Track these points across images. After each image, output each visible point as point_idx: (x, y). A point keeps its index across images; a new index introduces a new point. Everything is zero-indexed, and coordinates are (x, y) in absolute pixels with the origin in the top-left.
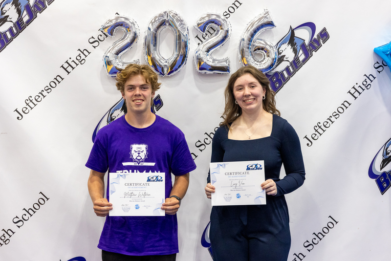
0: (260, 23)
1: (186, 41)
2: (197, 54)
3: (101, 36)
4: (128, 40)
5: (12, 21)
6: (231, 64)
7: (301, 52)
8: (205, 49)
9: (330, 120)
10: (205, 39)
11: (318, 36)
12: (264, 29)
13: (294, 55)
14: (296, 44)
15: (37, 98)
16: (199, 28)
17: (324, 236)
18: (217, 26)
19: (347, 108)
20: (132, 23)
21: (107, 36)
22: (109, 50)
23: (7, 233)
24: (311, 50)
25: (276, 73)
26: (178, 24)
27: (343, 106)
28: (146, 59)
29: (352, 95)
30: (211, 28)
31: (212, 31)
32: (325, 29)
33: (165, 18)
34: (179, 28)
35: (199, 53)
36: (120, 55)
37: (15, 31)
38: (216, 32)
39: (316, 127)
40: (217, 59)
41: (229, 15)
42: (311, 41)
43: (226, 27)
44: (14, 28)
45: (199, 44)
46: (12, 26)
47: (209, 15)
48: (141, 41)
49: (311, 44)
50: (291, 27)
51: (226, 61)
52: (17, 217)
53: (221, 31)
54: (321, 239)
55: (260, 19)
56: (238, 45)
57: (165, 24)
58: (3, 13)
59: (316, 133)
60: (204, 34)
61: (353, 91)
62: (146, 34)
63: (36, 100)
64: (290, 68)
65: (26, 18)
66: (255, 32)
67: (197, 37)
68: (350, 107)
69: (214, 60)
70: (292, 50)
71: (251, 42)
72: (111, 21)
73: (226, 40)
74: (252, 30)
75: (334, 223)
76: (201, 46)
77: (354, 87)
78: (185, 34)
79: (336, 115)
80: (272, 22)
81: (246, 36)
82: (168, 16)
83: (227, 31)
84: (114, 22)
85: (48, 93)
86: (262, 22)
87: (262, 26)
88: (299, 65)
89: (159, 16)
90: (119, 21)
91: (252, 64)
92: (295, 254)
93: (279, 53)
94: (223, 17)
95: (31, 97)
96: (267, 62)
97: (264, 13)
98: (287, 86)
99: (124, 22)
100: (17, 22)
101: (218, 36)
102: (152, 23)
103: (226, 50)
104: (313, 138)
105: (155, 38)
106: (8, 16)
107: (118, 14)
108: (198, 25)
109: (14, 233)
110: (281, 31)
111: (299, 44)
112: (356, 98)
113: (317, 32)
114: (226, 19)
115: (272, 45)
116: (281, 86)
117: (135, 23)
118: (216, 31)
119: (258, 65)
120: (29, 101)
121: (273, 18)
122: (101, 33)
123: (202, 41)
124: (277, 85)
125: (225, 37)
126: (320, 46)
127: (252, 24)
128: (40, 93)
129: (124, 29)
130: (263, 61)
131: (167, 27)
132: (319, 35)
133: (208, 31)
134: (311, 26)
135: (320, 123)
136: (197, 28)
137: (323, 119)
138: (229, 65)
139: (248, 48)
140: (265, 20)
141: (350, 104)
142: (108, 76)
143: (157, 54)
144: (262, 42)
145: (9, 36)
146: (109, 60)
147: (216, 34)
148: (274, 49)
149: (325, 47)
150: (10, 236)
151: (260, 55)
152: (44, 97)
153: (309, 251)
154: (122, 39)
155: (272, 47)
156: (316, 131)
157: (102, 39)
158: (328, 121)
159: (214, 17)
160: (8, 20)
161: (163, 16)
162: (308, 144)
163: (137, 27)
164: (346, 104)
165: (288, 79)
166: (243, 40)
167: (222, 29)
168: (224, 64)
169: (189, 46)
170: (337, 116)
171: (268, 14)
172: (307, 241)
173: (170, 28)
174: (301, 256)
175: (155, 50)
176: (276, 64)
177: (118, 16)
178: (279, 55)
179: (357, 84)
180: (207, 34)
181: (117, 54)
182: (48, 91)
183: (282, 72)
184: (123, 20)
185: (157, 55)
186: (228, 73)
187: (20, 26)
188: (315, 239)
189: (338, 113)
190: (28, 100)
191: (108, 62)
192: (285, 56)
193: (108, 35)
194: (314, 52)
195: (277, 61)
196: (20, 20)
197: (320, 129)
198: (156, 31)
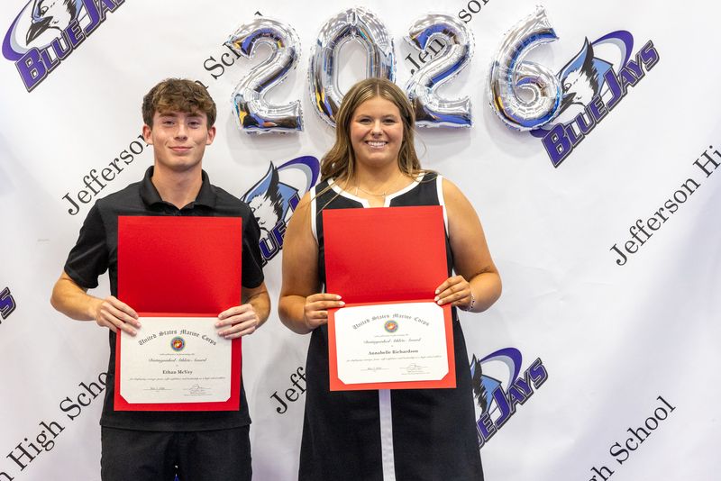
0: (528, 33)
1: (389, 65)
2: (409, 91)
3: (228, 55)
4: (279, 63)
5: (58, 28)
6: (473, 109)
7: (606, 86)
8: (425, 80)
9: (661, 216)
10: (424, 62)
11: (637, 56)
12: (536, 42)
13: (592, 92)
14: (596, 71)
15: (106, 172)
16: (414, 40)
17: (648, 435)
18: (447, 38)
19: (692, 192)
20: (287, 31)
21: (239, 56)
22: (243, 82)
23: (49, 429)
24: (624, 84)
25: (559, 128)
26: (373, 33)
27: (684, 189)
28: (313, 100)
29: (703, 168)
30: (436, 40)
31: (437, 48)
32: (650, 44)
33: (350, 22)
34: (376, 41)
35: (413, 88)
36: (263, 92)
37: (64, 47)
38: (445, 49)
39: (634, 228)
40: (448, 100)
41: (469, 17)
42: (624, 66)
43: (465, 38)
44: (62, 41)
45: (413, 72)
46: (60, 36)
47: (431, 17)
48: (303, 65)
49: (624, 73)
50: (586, 40)
51: (464, 104)
52: (68, 399)
53: (454, 46)
54: (642, 441)
55: (529, 24)
56: (488, 74)
57: (350, 34)
58: (41, 13)
59: (635, 240)
60: (423, 51)
61: (703, 161)
62: (314, 53)
63: (105, 178)
64: (585, 116)
65: (85, 22)
66: (520, 48)
67: (409, 57)
68: (697, 192)
69: (442, 102)
70: (589, 82)
71: (512, 67)
72: (246, 28)
73: (463, 65)
74: (513, 46)
75: (668, 410)
76: (417, 75)
77: (705, 154)
78: (387, 53)
79: (672, 205)
80: (551, 29)
81: (503, 57)
82: (354, 19)
83: (467, 47)
84: (252, 30)
85: (127, 163)
86: (531, 31)
87: (533, 37)
88: (602, 111)
89: (338, 19)
90: (261, 27)
91: (513, 109)
92: (594, 468)
93: (565, 90)
94: (458, 21)
95: (95, 171)
96: (542, 106)
97: (537, 12)
98: (578, 152)
99: (272, 29)
100: (69, 29)
101: (449, 55)
102: (325, 32)
103: (463, 83)
104: (628, 250)
105: (331, 60)
106: (51, 18)
107: (260, 14)
108: (412, 35)
109: (62, 429)
110: (568, 47)
111: (601, 71)
112: (709, 174)
113: (637, 48)
114: (464, 25)
115: (551, 74)
116: (568, 150)
117: (292, 31)
118: (446, 47)
119: (524, 111)
120: (91, 179)
121: (552, 22)
122: (228, 51)
123: (418, 67)
124: (561, 149)
125: (463, 59)
126: (641, 74)
127: (514, 35)
128: (112, 163)
129: (272, 43)
130: (533, 103)
131: (353, 38)
132: (640, 54)
133: (430, 47)
134: (625, 37)
135: (641, 221)
136: (409, 40)
137: (646, 215)
138: (469, 110)
139: (507, 79)
140: (538, 27)
141: (698, 186)
142: (240, 131)
143: (334, 90)
144: (532, 67)
145: (53, 55)
146: (242, 102)
147: (446, 53)
148: (556, 82)
149: (651, 77)
150: (55, 435)
151: (529, 92)
152: (120, 171)
153: (620, 462)
154: (268, 62)
155: (551, 77)
156: (634, 236)
157: (230, 62)
158: (657, 217)
159: (441, 20)
160: (51, 24)
161: (345, 19)
162: (618, 261)
163: (296, 40)
164: (690, 185)
165: (582, 137)
166: (497, 64)
167: (456, 43)
168: (462, 110)
169: (395, 75)
170: (674, 208)
171: (545, 16)
172: (617, 444)
173: (359, 41)
174: (605, 473)
175: (331, 82)
176: (559, 109)
177: (260, 17)
178: (563, 92)
179: (711, 147)
180: (427, 53)
181: (259, 89)
182: (127, 160)
183: (571, 124)
184: (270, 25)
185: (333, 93)
186: (468, 125)
187: (74, 36)
188: (632, 440)
189: (675, 202)
190: (88, 178)
191: (241, 106)
192: (575, 94)
193: (242, 53)
194: (629, 88)
195: (560, 104)
196: (74, 24)
197: (641, 232)
198: (333, 47)
